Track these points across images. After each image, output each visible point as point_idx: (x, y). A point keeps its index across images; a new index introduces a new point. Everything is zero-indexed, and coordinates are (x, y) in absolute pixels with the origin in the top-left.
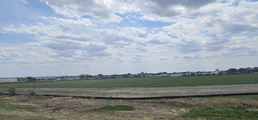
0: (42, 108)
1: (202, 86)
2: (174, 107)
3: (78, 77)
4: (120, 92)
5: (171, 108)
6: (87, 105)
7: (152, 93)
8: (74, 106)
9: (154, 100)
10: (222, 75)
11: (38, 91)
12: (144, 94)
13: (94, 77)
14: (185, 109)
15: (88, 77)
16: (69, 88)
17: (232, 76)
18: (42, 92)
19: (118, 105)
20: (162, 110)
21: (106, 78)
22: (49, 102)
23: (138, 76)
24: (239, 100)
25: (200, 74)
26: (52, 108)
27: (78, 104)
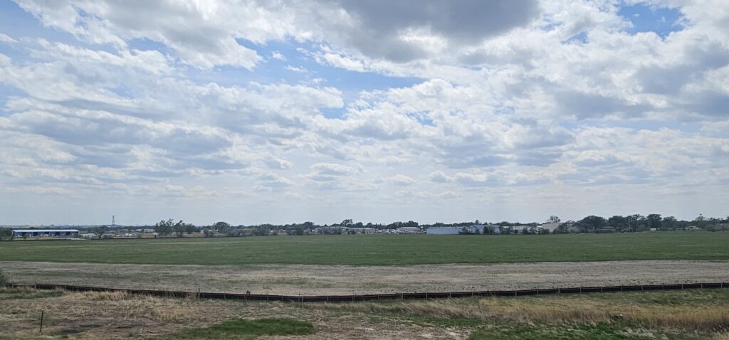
0: (24, 328)
1: (511, 265)
2: (430, 324)
3: (152, 230)
4: (276, 277)
5: (420, 327)
6: (172, 316)
7: (370, 284)
8: (130, 319)
9: (373, 304)
10: (567, 233)
11: (17, 271)
12: (348, 285)
13: (202, 232)
14: (458, 331)
15: (182, 232)
16: (121, 263)
17: (592, 238)
18: (30, 274)
19: (267, 318)
20: (394, 334)
21: (238, 236)
22: (49, 307)
23: (335, 231)
24: (602, 306)
25: (506, 229)
26: (59, 327)
27: (145, 313)
